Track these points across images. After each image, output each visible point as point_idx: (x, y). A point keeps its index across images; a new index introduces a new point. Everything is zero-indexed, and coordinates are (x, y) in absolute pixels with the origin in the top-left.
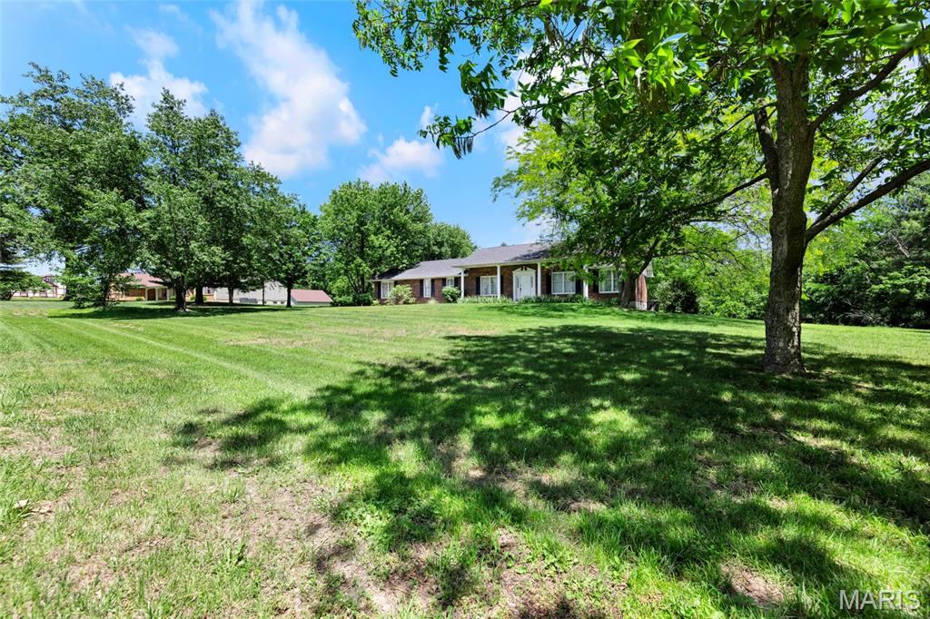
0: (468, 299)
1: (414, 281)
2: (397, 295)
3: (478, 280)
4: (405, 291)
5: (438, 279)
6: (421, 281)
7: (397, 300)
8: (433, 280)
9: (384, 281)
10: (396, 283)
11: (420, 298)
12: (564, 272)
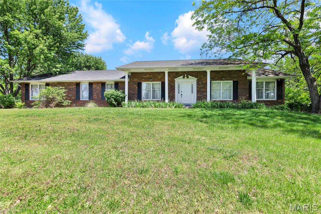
0: (133, 103)
1: (69, 84)
2: (47, 97)
3: (139, 85)
4: (59, 93)
5: (97, 83)
6: (78, 84)
7: (48, 103)
8: (91, 84)
9: (32, 82)
10: (47, 84)
11: (76, 100)
12: (221, 82)
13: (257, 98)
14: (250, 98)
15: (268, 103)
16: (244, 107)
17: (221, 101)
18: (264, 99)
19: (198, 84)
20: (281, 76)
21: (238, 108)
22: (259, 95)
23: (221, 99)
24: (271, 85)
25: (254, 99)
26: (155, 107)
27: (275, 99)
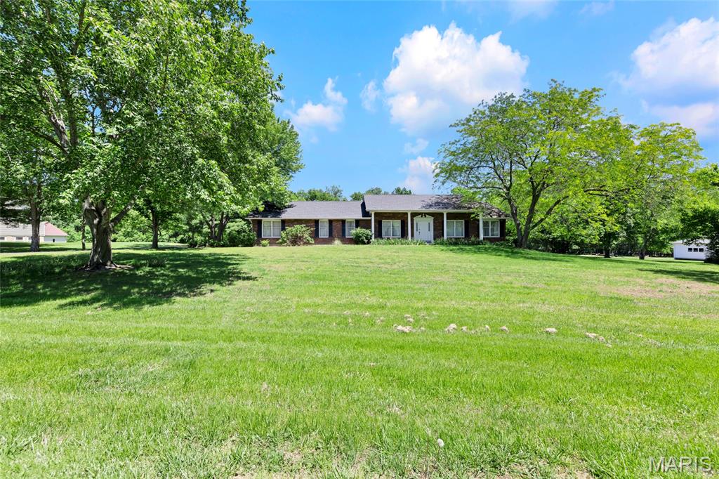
3: (380, 224)
6: (316, 222)
8: (331, 221)
9: (266, 219)
10: (283, 222)
11: (315, 238)
12: (455, 221)
13: (484, 235)
14: (478, 236)
15: (492, 240)
16: (473, 244)
17: (456, 239)
18: (490, 236)
19: (434, 223)
20: (503, 217)
21: (469, 245)
22: (486, 232)
23: (455, 236)
24: (496, 224)
25: (482, 237)
26: (402, 244)
27: (499, 236)
